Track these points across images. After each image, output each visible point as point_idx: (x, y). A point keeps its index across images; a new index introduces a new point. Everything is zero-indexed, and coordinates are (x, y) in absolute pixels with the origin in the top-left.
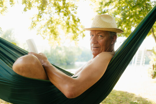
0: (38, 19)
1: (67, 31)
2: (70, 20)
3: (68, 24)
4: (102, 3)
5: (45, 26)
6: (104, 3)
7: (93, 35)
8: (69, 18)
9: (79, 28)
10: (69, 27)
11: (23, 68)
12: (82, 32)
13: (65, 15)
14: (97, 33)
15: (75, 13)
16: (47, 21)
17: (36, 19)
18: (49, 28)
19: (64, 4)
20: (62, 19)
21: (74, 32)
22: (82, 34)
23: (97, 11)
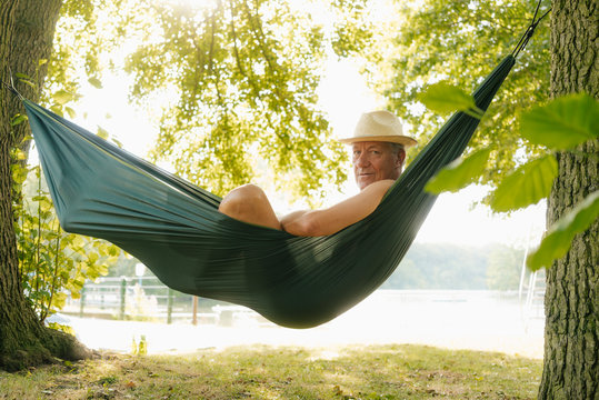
0: (180, 124)
1: (282, 162)
2: (292, 123)
3: (284, 137)
4: (404, 64)
5: (204, 146)
6: (411, 64)
7: (359, 152)
8: (289, 119)
9: (325, 151)
10: (288, 149)
11: (241, 203)
12: (335, 164)
13: (274, 106)
14: (367, 146)
15: (310, 100)
16: (210, 129)
17: (175, 123)
18: (217, 152)
19: (271, 68)
20: (263, 121)
21: (307, 166)
22: (334, 173)
23: (387, 93)
